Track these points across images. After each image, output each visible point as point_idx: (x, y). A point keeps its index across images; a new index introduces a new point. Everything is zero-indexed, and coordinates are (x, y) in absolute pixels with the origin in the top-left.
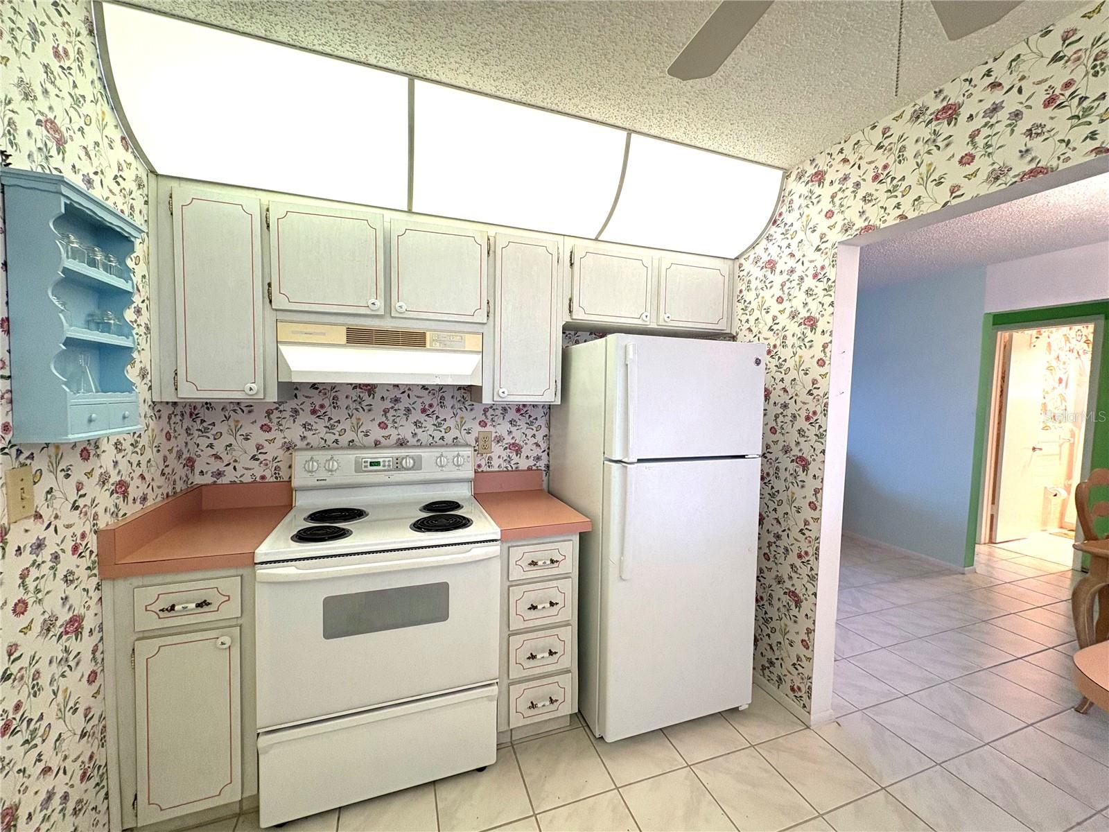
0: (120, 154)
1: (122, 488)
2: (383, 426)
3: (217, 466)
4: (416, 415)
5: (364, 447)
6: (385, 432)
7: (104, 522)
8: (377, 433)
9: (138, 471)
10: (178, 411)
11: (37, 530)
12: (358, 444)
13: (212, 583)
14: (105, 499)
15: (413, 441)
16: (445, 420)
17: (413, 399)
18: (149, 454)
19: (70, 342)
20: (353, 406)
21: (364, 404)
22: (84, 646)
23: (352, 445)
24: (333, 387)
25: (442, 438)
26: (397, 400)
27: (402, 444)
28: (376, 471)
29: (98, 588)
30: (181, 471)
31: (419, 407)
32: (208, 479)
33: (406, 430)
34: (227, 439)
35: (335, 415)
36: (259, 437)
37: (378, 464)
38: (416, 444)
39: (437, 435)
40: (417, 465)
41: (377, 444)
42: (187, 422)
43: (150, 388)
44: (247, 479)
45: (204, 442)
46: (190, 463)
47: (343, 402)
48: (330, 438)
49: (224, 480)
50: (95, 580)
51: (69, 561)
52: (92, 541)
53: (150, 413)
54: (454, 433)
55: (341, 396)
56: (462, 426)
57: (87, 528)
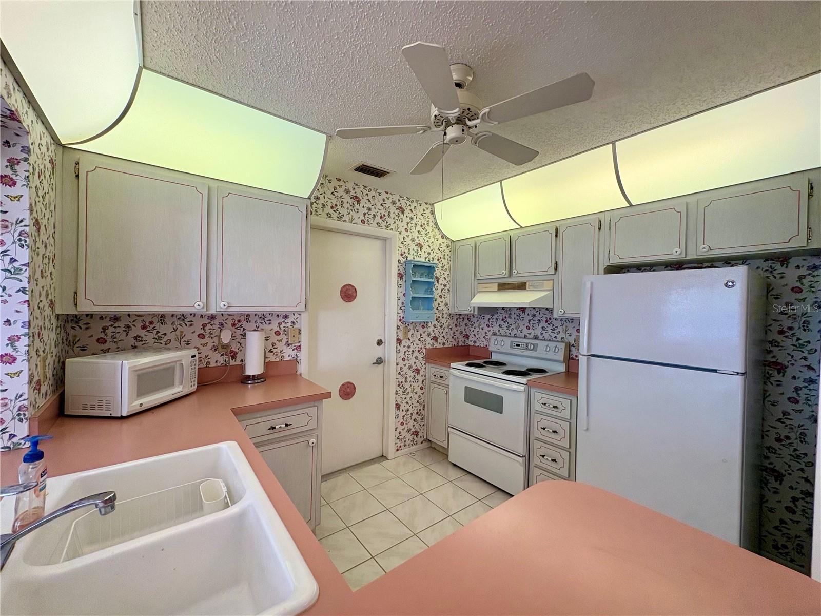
0: (441, 240)
1: (435, 339)
2: (528, 328)
3: (475, 339)
4: (543, 324)
5: (520, 338)
6: (529, 331)
7: (428, 346)
8: (526, 332)
9: (442, 335)
10: (461, 317)
11: (409, 343)
12: (518, 336)
13: (444, 371)
14: (429, 340)
15: (541, 337)
16: (557, 327)
17: (542, 315)
18: (447, 330)
19: (412, 297)
20: (517, 318)
21: (521, 317)
22: (421, 379)
23: (515, 336)
24: (510, 309)
25: (556, 337)
26: (534, 316)
27: (536, 338)
28: (517, 348)
29: (425, 364)
30: (461, 338)
31: (544, 319)
32: (471, 343)
33: (538, 331)
34: (477, 329)
35: (511, 321)
36: (486, 329)
37: (519, 345)
38: (542, 338)
39: (553, 335)
40: (535, 349)
41: (525, 337)
42: (466, 321)
43: (449, 309)
44: (482, 345)
45: (471, 329)
46: (467, 336)
47: (513, 316)
48: (508, 332)
49: (476, 345)
50: (425, 362)
51: (416, 354)
52: (424, 351)
53: (448, 317)
54: (562, 335)
55: (512, 313)
56: (566, 331)
57: (423, 347)
